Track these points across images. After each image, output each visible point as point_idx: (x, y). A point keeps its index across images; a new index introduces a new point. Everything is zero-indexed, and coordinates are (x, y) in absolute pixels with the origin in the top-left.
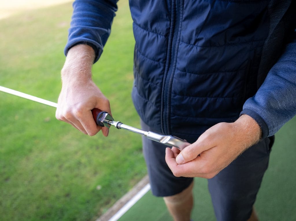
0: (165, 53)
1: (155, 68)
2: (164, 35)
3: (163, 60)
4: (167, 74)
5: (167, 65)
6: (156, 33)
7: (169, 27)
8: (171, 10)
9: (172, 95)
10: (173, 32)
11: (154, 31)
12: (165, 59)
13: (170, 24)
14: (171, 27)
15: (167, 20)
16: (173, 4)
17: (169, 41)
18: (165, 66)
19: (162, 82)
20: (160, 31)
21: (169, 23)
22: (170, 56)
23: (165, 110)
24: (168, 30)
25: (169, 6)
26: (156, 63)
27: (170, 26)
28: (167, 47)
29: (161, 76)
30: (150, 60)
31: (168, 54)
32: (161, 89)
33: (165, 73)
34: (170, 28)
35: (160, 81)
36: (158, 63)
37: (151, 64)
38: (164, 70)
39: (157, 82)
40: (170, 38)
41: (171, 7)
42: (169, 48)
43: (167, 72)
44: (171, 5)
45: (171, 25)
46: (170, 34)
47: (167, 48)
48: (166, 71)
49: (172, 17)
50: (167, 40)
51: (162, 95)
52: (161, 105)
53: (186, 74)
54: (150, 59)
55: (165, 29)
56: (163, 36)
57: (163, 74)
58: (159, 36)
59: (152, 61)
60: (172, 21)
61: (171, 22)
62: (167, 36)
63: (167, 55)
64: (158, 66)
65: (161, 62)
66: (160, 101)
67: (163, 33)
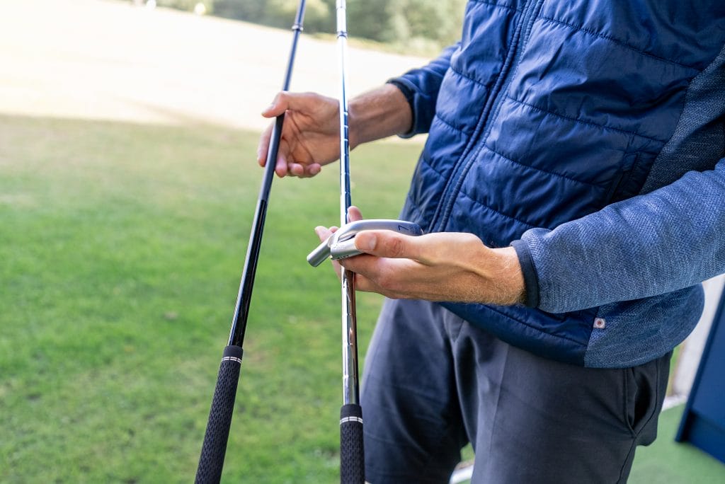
0: (477, 118)
1: (451, 140)
2: (485, 84)
3: (469, 129)
4: (466, 156)
5: (472, 140)
6: (472, 80)
7: (499, 71)
8: (511, 44)
9: (461, 194)
10: (502, 83)
11: (471, 76)
12: (473, 128)
13: (501, 68)
14: (502, 73)
15: (499, 60)
16: (516, 33)
17: (491, 98)
18: (468, 141)
19: (452, 169)
20: (480, 77)
21: (500, 65)
22: (484, 124)
23: (437, 224)
24: (495, 76)
25: (510, 37)
26: (455, 132)
27: (501, 71)
28: (484, 107)
29: (454, 159)
30: (447, 126)
31: (481, 120)
32: (446, 183)
33: (464, 153)
34: (498, 75)
35: (448, 167)
36: (459, 132)
37: (446, 133)
38: (464, 147)
39: (443, 167)
40: (493, 92)
41: (512, 39)
42: (485, 110)
43: (468, 153)
44: (513, 35)
45: (503, 70)
46: (497, 84)
47: (483, 109)
48: (466, 150)
49: (509, 56)
50: (488, 94)
51: (444, 193)
52: (433, 215)
53: (494, 155)
54: (447, 123)
55: (491, 74)
56: (483, 87)
57: (461, 153)
58: (476, 86)
59: (449, 127)
60: (506, 63)
61: (504, 64)
62: (489, 87)
63: (479, 121)
64: (457, 138)
65: (465, 133)
66: (436, 206)
67: (484, 81)
